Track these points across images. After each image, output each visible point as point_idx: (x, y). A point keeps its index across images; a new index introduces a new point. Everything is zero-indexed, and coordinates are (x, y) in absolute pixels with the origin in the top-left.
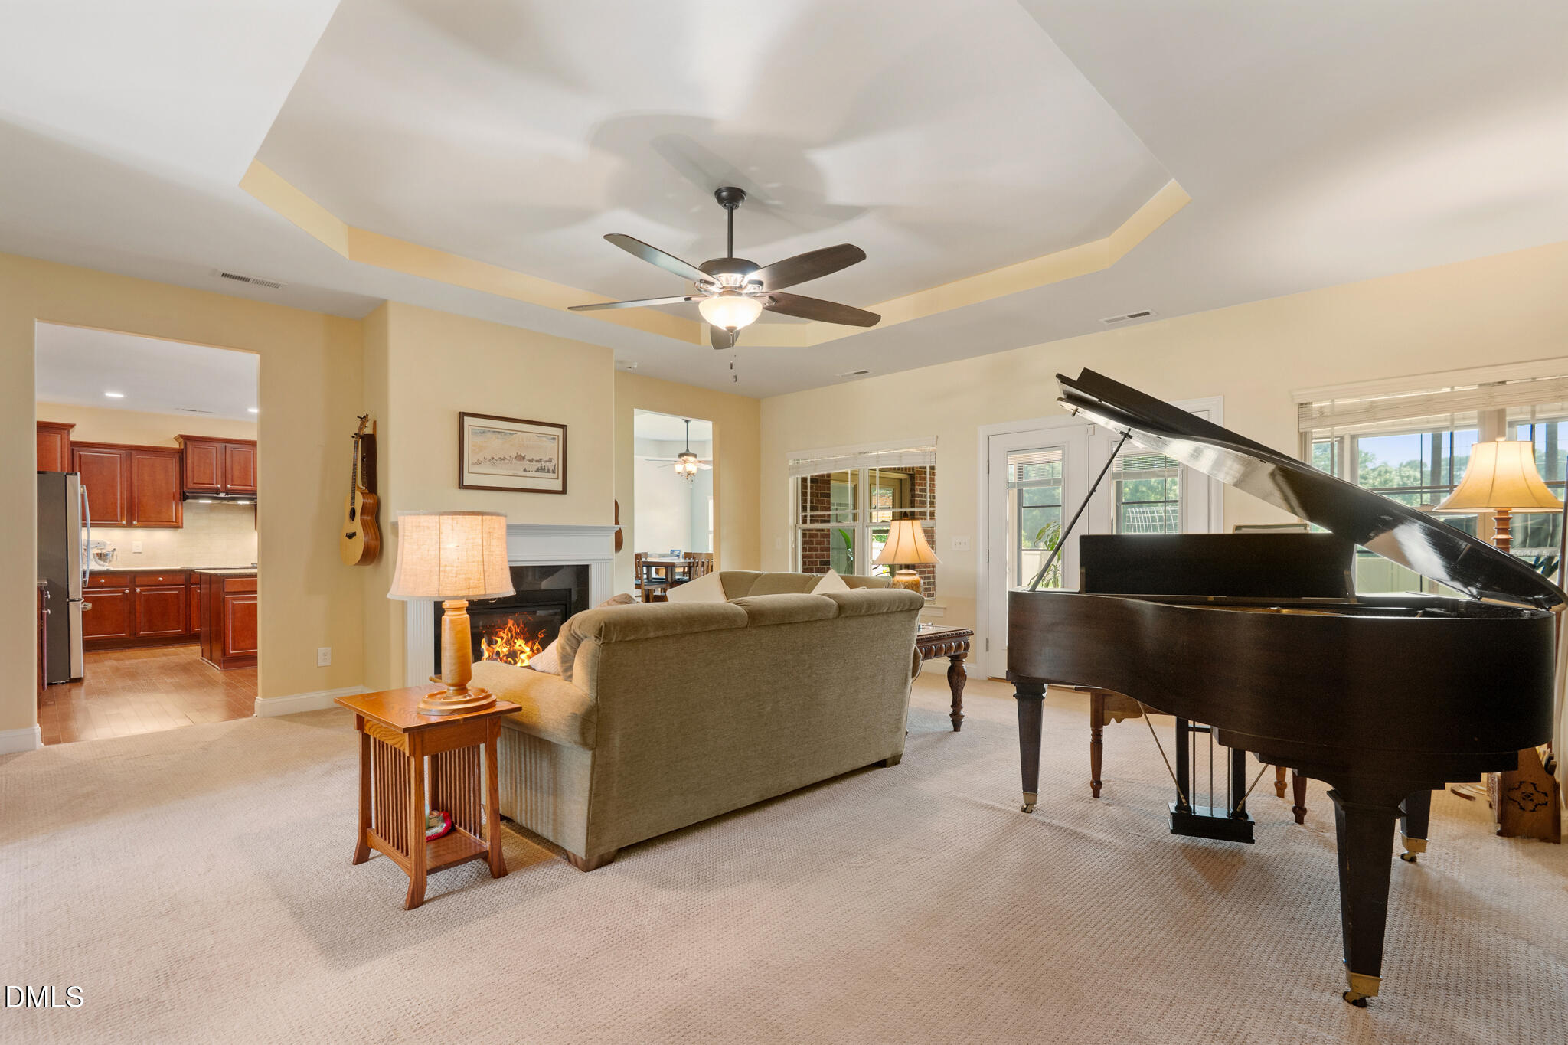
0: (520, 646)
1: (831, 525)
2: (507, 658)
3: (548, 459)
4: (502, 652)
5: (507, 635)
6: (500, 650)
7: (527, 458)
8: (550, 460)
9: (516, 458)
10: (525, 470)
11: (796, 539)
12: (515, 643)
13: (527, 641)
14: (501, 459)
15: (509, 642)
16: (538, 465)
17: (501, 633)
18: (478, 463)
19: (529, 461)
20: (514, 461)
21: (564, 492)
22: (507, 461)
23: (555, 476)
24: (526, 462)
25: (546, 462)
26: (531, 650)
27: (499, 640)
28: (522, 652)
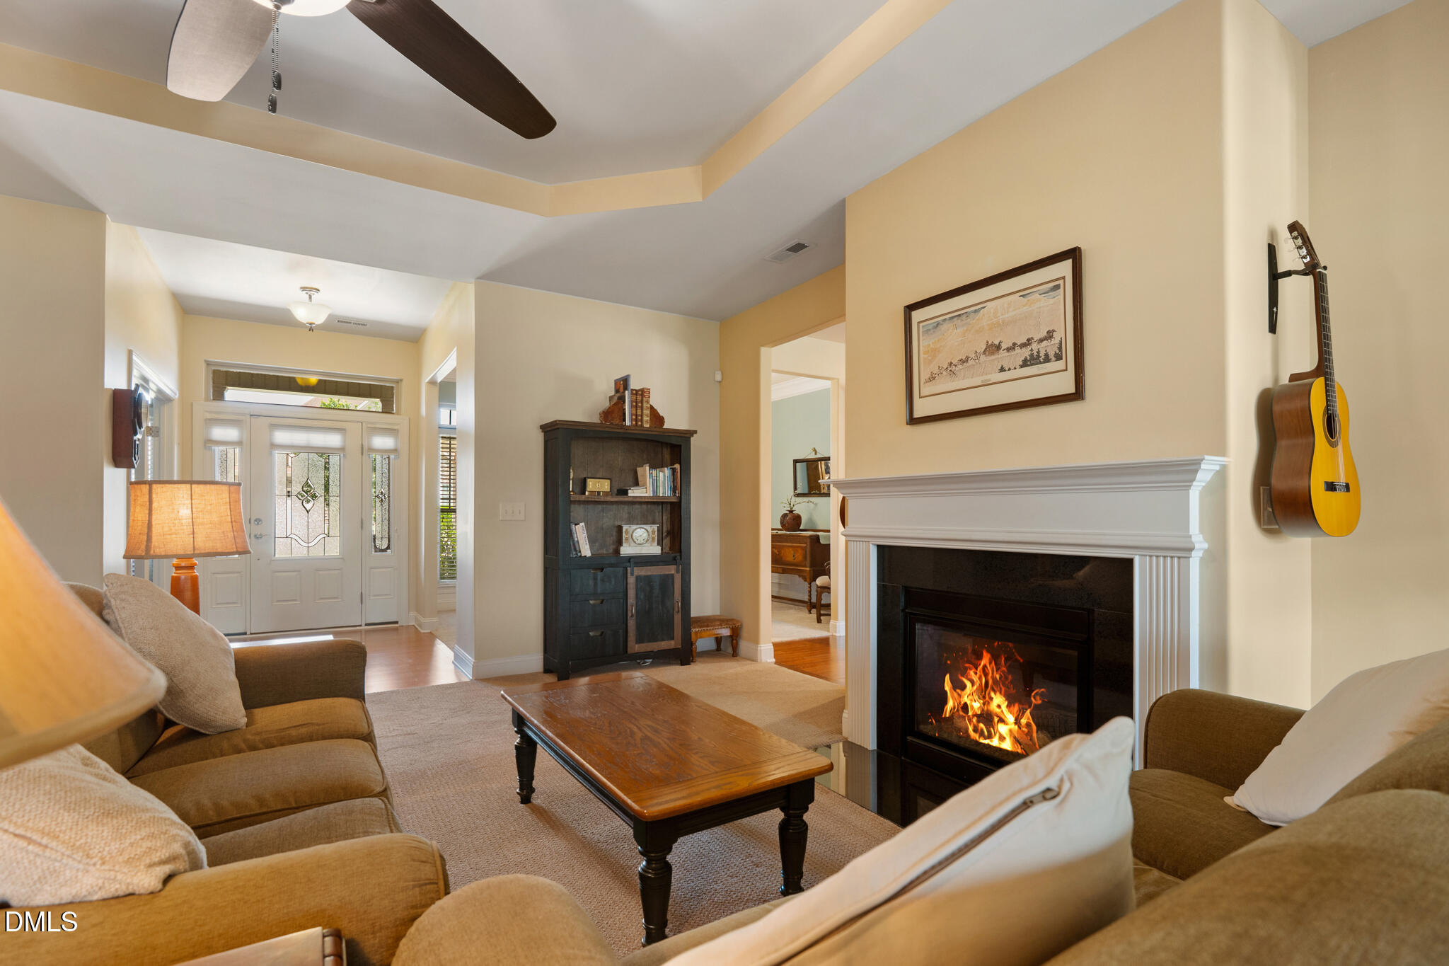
0: (999, 706)
2: (978, 721)
3: (1043, 334)
4: (972, 707)
5: (980, 678)
6: (968, 703)
7: (1004, 346)
8: (1050, 336)
9: (984, 352)
10: (1002, 370)
12: (991, 699)
13: (1011, 702)
14: (963, 361)
15: (984, 693)
16: (1026, 353)
17: (972, 673)
18: (932, 378)
19: (1009, 349)
20: (983, 358)
21: (1078, 394)
22: (971, 362)
23: (1059, 365)
24: (1003, 353)
25: (1041, 341)
26: (1017, 722)
27: (968, 684)
28: (1002, 720)
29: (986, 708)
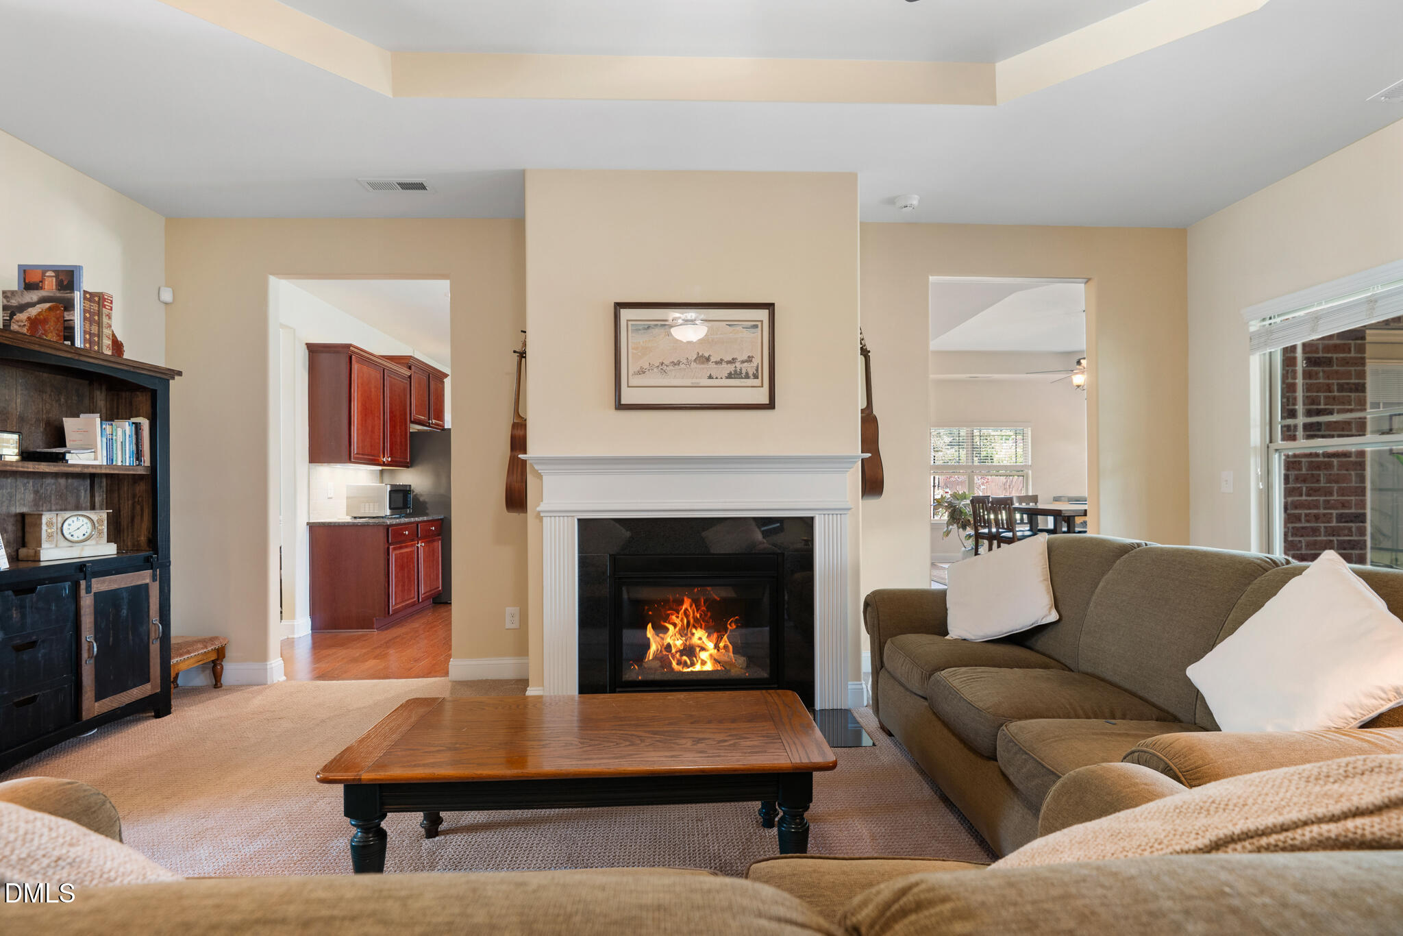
0: (700, 639)
1: (1370, 444)
2: (681, 655)
3: (745, 358)
4: (675, 645)
5: (682, 620)
6: (671, 643)
7: (713, 359)
8: (750, 359)
9: (695, 360)
10: (710, 377)
11: (1268, 472)
12: (693, 634)
13: (710, 633)
14: (674, 364)
15: (684, 632)
16: (731, 368)
17: (674, 617)
18: (642, 372)
19: (717, 363)
20: (694, 365)
21: (771, 405)
22: (682, 366)
23: (757, 382)
24: (711, 365)
25: (743, 362)
26: (717, 647)
27: (671, 627)
28: (703, 649)
29: (688, 643)
